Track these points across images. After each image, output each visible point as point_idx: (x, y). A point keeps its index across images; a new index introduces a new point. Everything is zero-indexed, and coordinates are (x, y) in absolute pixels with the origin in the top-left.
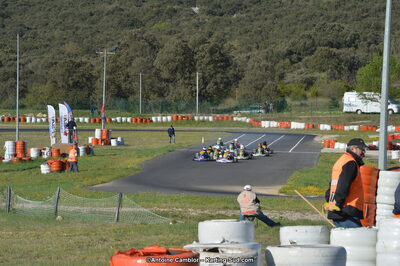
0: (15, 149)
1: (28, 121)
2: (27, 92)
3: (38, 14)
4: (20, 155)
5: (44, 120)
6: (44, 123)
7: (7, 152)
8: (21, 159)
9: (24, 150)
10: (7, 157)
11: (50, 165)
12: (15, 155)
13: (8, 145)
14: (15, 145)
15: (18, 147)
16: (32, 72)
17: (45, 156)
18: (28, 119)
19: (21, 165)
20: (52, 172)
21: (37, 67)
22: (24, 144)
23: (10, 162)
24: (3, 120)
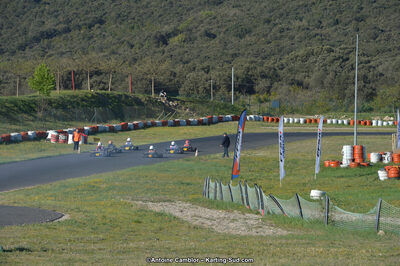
0: (353, 154)
1: (374, 124)
2: (376, 95)
3: (393, 17)
4: (358, 160)
5: (391, 123)
6: (391, 127)
7: (344, 157)
8: (359, 164)
9: (362, 155)
10: (346, 162)
11: (388, 171)
12: (353, 160)
13: (346, 150)
14: (353, 149)
15: (357, 151)
16: (382, 75)
17: (386, 162)
18: (374, 122)
19: (359, 171)
20: (389, 178)
21: (387, 70)
22: (362, 148)
23: (348, 167)
24: (349, 123)
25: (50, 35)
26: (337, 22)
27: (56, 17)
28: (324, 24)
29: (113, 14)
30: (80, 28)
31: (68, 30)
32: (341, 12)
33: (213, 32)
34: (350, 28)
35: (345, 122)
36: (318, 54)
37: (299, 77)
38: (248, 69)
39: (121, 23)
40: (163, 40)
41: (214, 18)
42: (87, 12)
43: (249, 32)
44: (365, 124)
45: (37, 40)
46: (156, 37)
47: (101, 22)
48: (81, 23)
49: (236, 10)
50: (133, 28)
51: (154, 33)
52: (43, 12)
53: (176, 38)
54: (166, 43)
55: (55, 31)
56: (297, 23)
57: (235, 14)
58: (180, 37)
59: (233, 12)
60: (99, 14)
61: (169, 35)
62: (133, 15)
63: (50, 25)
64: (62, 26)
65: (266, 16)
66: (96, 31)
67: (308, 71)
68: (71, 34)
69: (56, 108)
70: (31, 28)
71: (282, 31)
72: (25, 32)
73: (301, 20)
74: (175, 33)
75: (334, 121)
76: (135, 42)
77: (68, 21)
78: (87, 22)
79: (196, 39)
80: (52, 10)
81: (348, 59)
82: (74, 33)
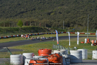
0: (87, 40)
4: (88, 42)
7: (85, 41)
12: (87, 42)
13: (86, 39)
14: (87, 39)
19: (88, 44)
22: (89, 39)
24: (90, 34)
25: (22, 13)
26: (91, 10)
27: (24, 8)
28: (88, 10)
29: (37, 8)
30: (29, 11)
31: (27, 11)
32: (92, 8)
33: (61, 12)
34: (94, 11)
35: (89, 34)
36: (85, 18)
37: (80, 23)
38: (68, 21)
39: (39, 10)
40: (49, 14)
41: (62, 9)
42: (31, 7)
43: (69, 12)
44: (94, 34)
45: (19, 14)
46: (47, 13)
47: (35, 10)
48: (30, 10)
49: (67, 7)
50: (42, 11)
51: (47, 12)
52: (21, 7)
53: (52, 13)
54: (50, 15)
55: (24, 12)
56: (81, 10)
57: (66, 8)
58: (53, 13)
59: (66, 7)
60: (34, 8)
61: (51, 13)
62: (42, 8)
63: (22, 10)
64: (25, 10)
65: (74, 8)
66: (33, 11)
67: (83, 22)
68: (27, 12)
69: (23, 30)
70: (18, 11)
71: (77, 12)
72: (17, 12)
73: (82, 9)
74: (52, 12)
75: (87, 33)
76: (42, 14)
77: (27, 9)
78: (31, 9)
79: (57, 14)
80: (23, 6)
81: (92, 19)
82: (28, 12)
